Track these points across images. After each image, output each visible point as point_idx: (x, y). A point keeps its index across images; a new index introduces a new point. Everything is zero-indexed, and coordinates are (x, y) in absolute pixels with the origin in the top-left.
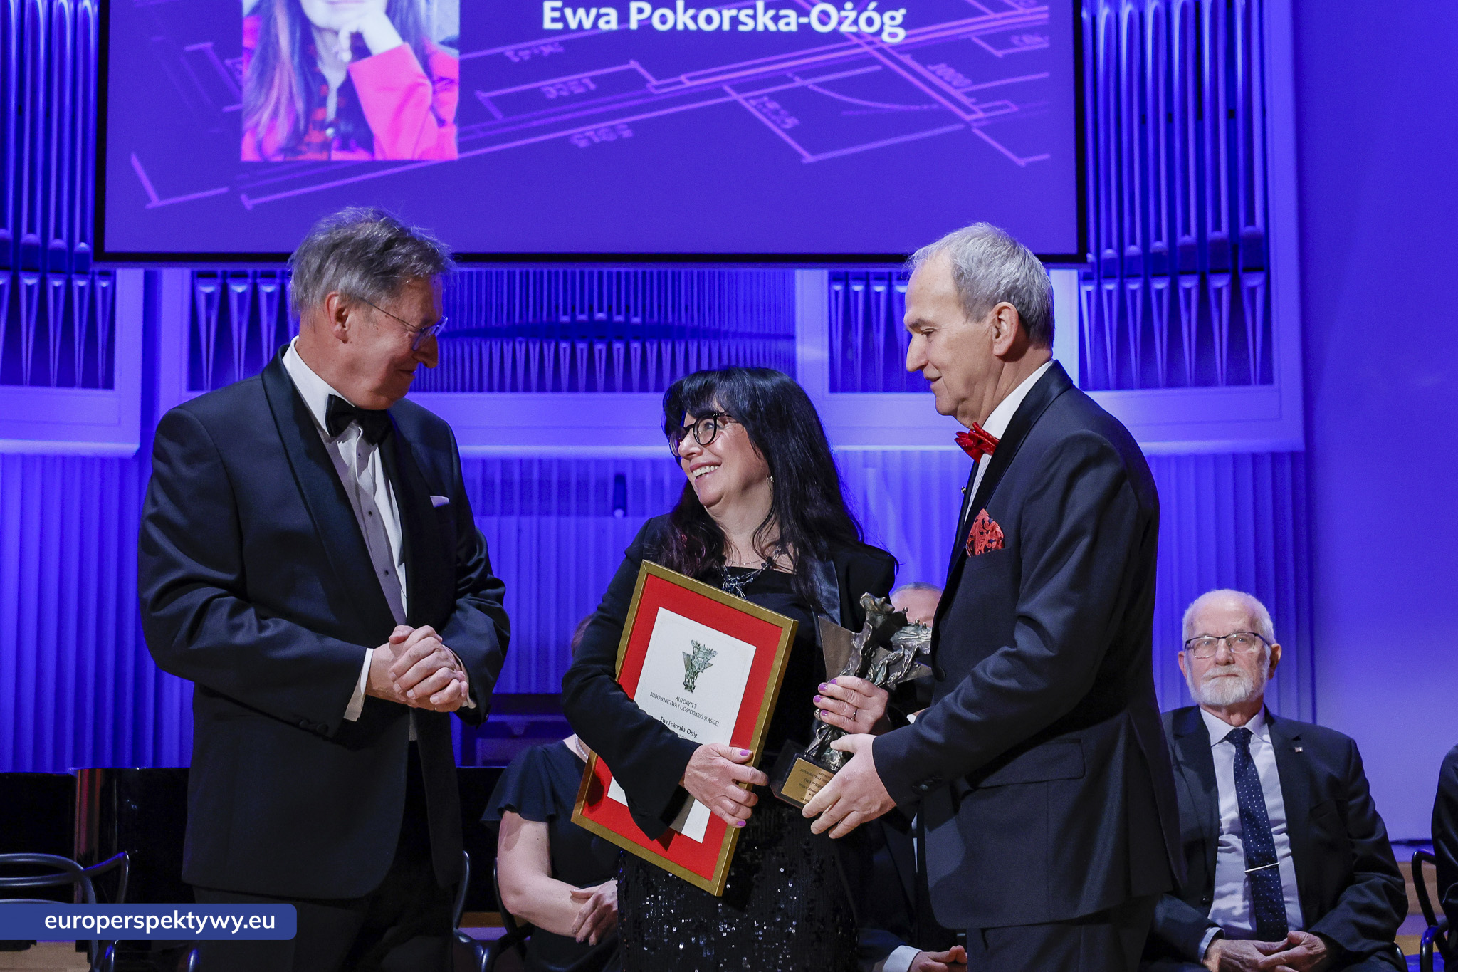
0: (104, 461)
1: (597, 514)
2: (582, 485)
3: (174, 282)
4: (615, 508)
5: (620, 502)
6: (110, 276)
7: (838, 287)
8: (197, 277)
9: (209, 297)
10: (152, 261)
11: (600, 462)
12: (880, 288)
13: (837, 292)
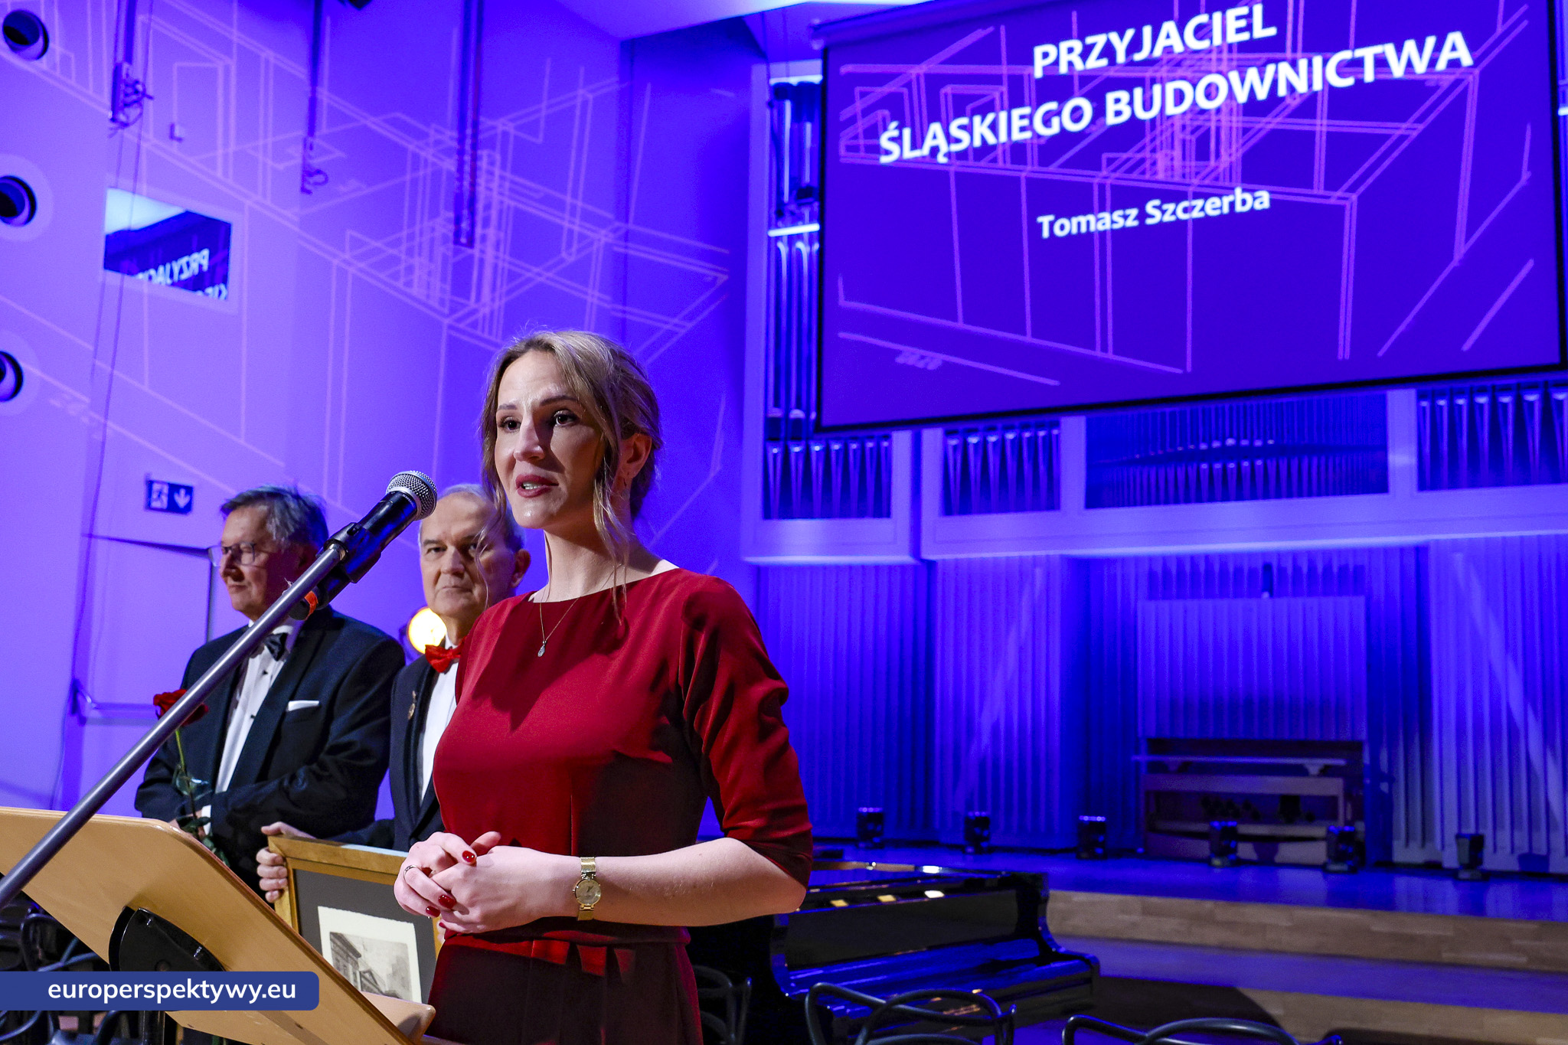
0: (891, 568)
1: (1250, 596)
2: (1238, 570)
3: (932, 438)
4: (1264, 590)
5: (1268, 587)
6: (888, 438)
7: (1424, 404)
8: (948, 434)
9: (955, 447)
10: (916, 425)
11: (1251, 555)
12: (1461, 402)
13: (1424, 408)
